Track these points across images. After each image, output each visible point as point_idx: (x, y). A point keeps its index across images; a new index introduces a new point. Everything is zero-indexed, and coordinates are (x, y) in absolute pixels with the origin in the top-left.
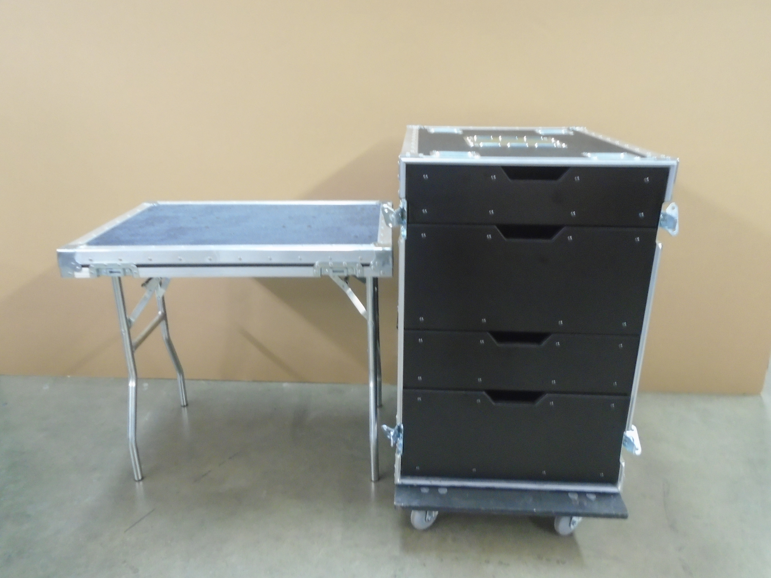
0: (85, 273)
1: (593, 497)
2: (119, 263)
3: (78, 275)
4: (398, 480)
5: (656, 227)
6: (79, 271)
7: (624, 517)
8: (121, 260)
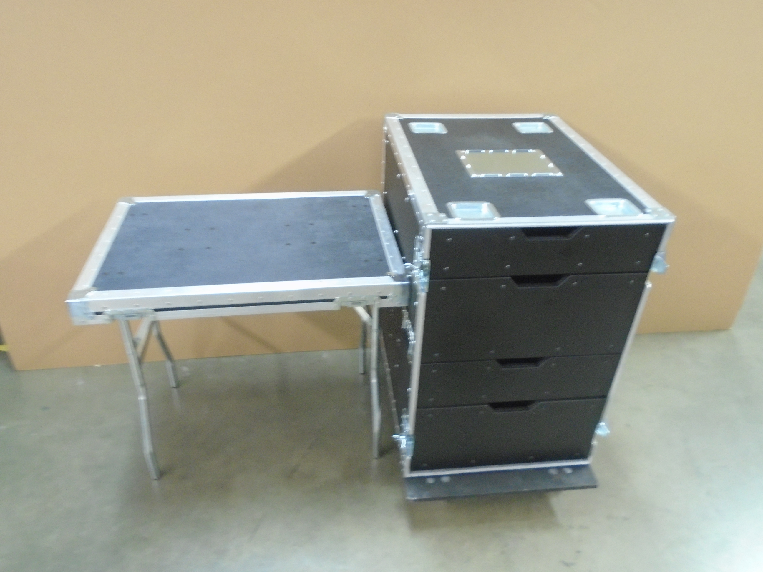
0: (100, 320)
1: (569, 471)
2: (135, 309)
3: (92, 322)
4: (408, 474)
5: (647, 271)
6: (92, 318)
7: (594, 487)
8: (137, 306)
